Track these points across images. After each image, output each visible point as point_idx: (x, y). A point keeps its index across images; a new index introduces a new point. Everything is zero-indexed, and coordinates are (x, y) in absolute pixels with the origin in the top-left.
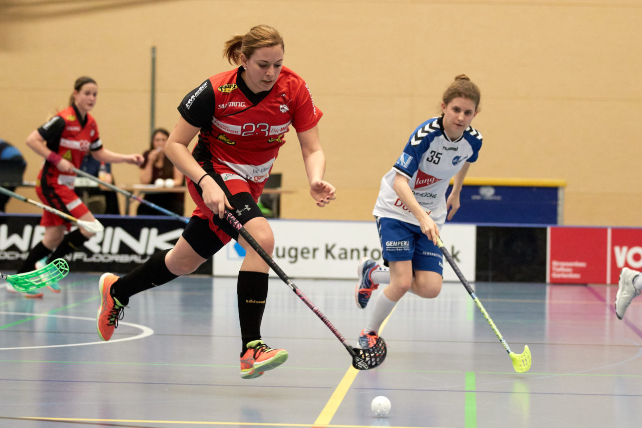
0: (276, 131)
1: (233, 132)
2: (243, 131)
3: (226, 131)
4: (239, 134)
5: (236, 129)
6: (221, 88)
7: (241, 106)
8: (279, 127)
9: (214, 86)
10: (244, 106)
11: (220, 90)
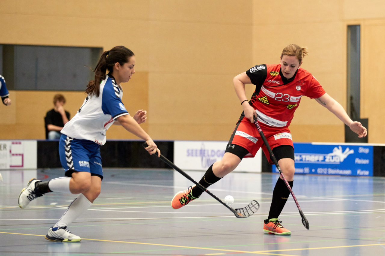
0: (293, 100)
1: (271, 95)
2: (276, 96)
3: (267, 94)
4: (274, 98)
5: (272, 94)
6: (271, 72)
7: (278, 83)
8: (295, 98)
9: (268, 70)
10: (279, 83)
11: (270, 73)
